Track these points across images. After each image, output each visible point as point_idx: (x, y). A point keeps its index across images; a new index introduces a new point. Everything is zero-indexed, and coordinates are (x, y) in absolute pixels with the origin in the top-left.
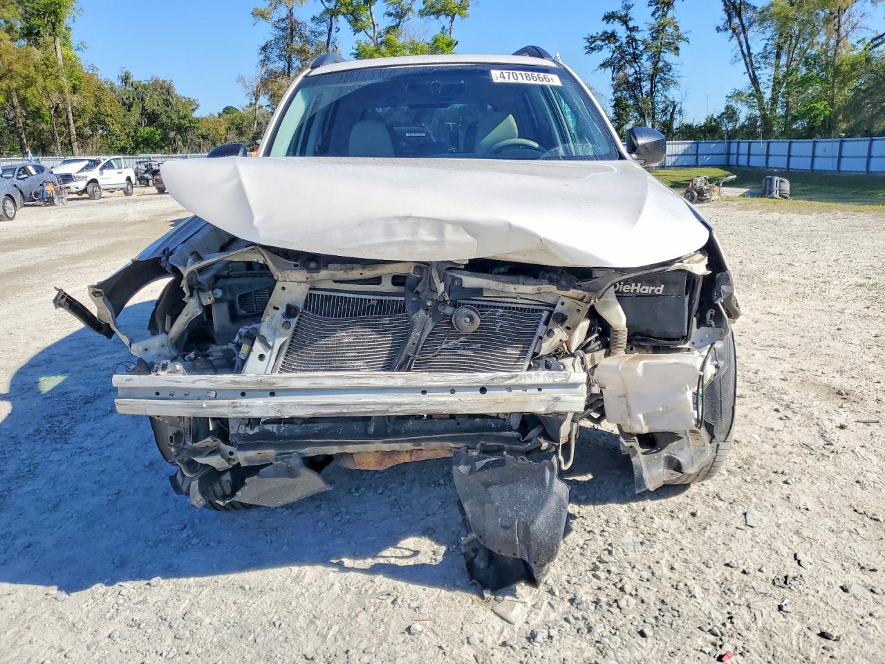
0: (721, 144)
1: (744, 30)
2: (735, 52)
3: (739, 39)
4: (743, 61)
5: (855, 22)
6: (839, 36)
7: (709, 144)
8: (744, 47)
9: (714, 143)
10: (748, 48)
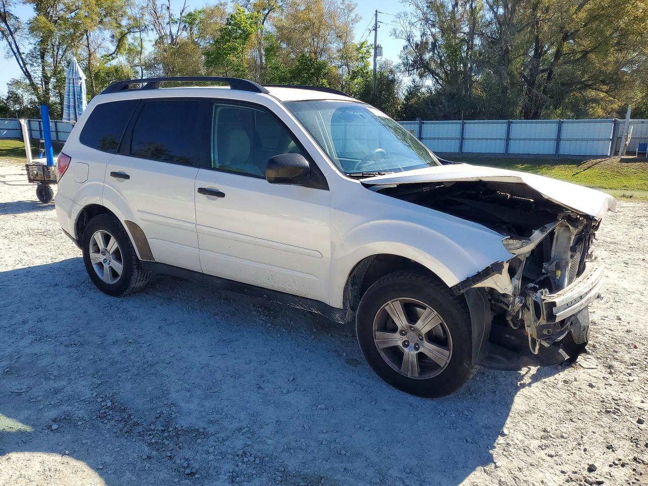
0: (14, 121)
1: (11, 33)
2: (7, 49)
3: (8, 40)
4: (14, 57)
5: (99, 43)
6: (89, 51)
7: (3, 121)
8: (14, 46)
9: (7, 120)
10: (17, 47)
